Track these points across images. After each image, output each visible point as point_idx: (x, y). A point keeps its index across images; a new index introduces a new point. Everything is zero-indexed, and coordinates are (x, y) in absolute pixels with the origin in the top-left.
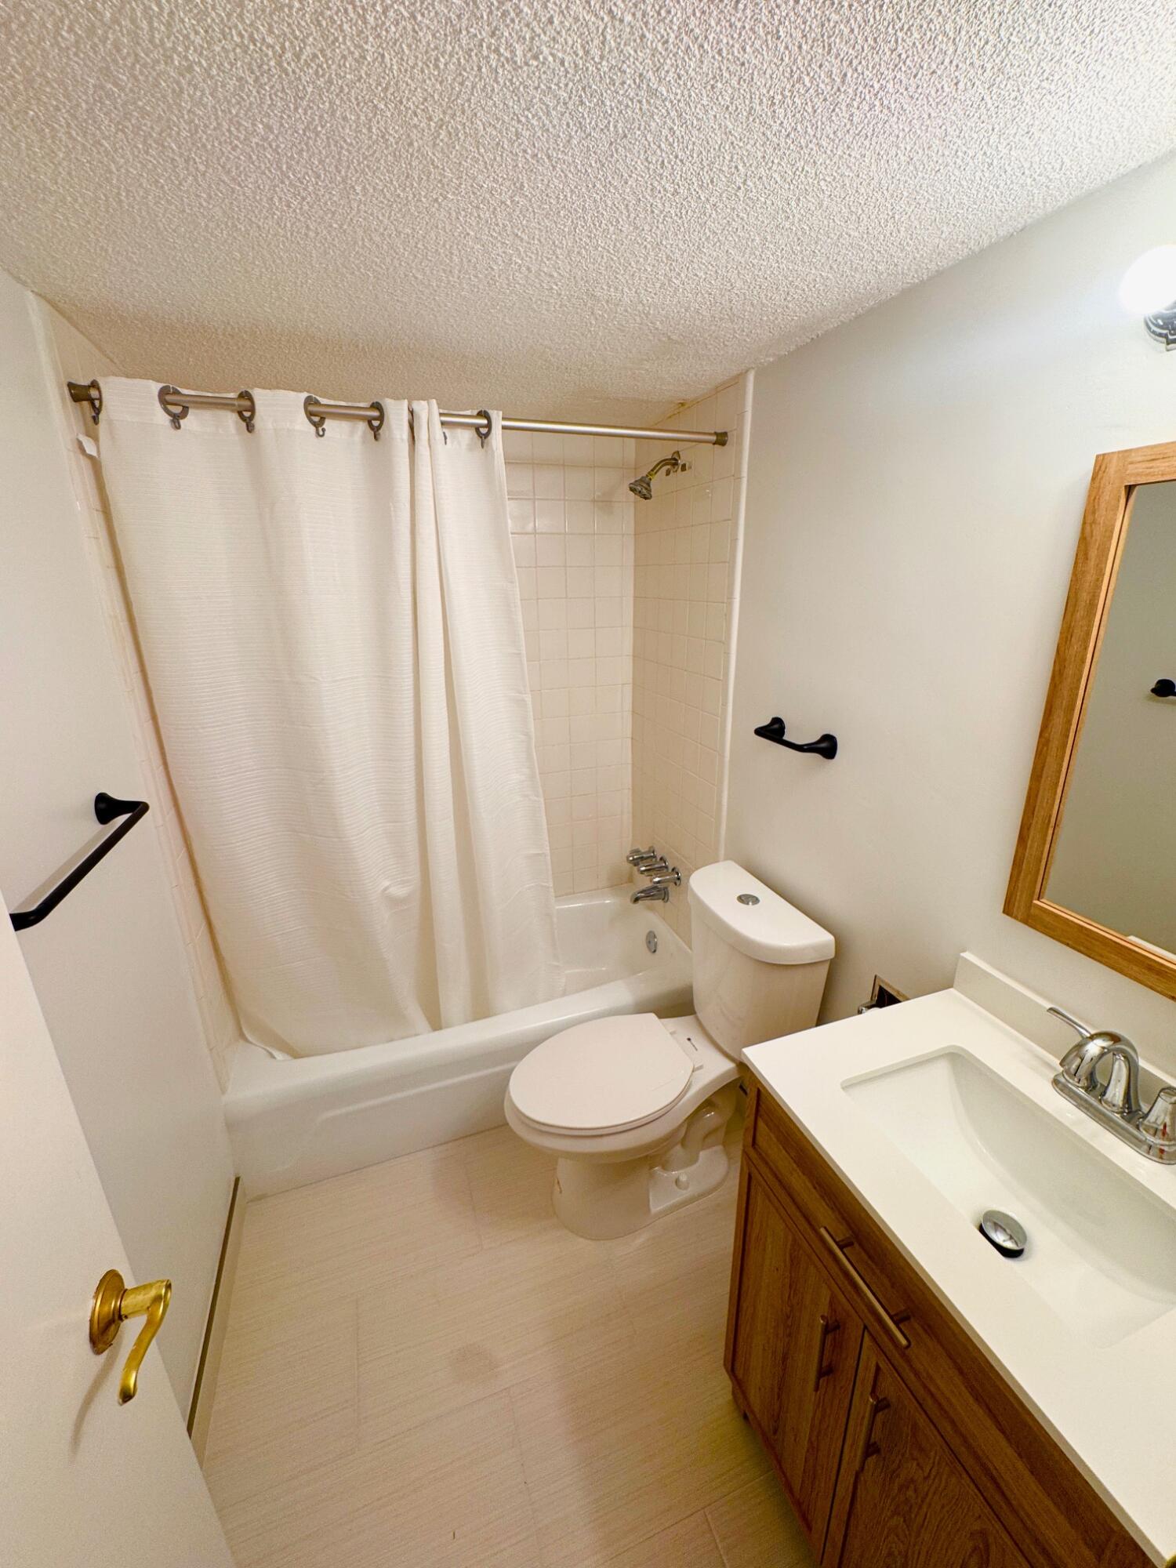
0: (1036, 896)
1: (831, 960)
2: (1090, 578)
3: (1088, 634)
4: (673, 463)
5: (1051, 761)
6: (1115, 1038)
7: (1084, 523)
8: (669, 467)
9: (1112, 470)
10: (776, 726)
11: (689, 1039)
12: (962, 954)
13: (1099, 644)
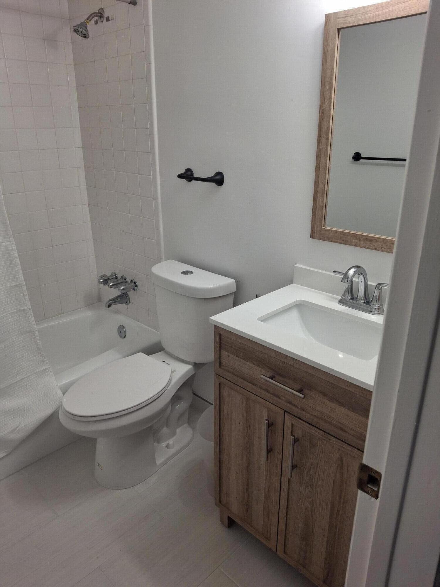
0: (323, 226)
1: (235, 293)
2: (329, 71)
3: (331, 96)
4: (100, 15)
5: (323, 159)
6: (358, 267)
7: (324, 46)
8: (96, 18)
9: (332, 21)
10: (189, 173)
11: (164, 362)
12: (295, 265)
13: (335, 102)
